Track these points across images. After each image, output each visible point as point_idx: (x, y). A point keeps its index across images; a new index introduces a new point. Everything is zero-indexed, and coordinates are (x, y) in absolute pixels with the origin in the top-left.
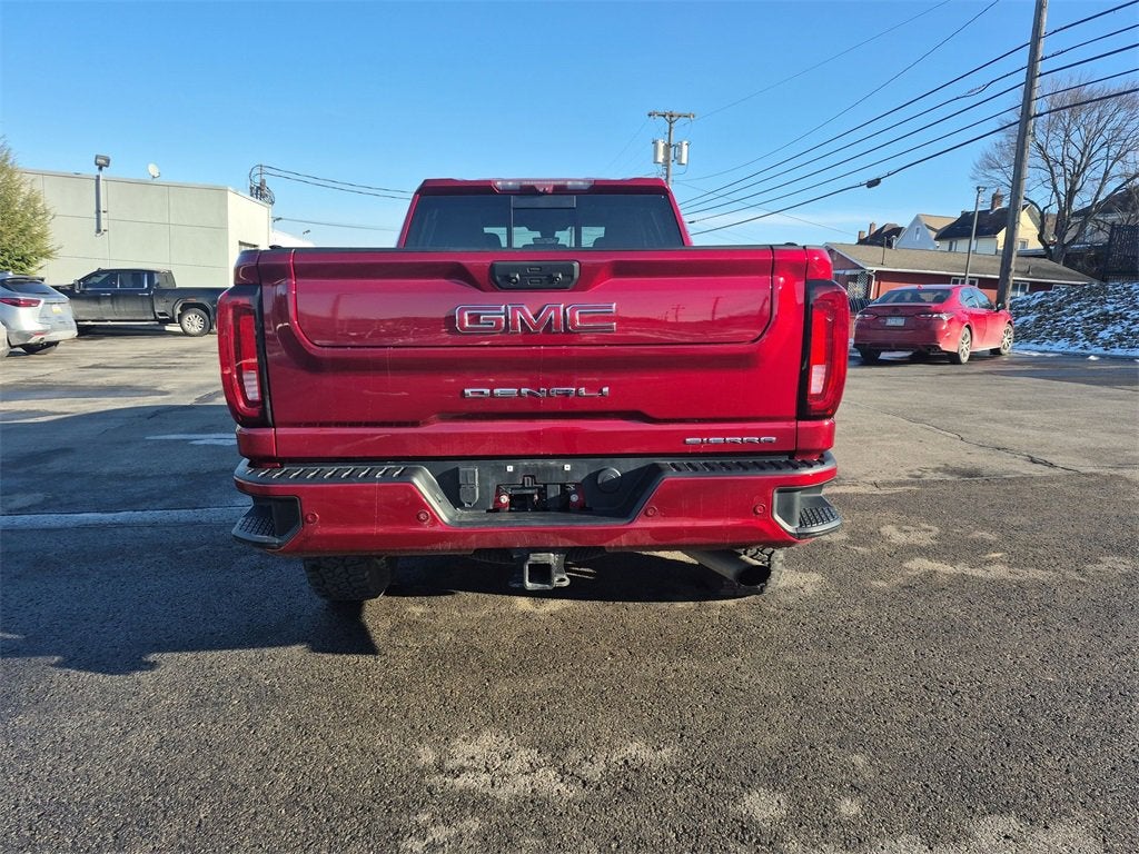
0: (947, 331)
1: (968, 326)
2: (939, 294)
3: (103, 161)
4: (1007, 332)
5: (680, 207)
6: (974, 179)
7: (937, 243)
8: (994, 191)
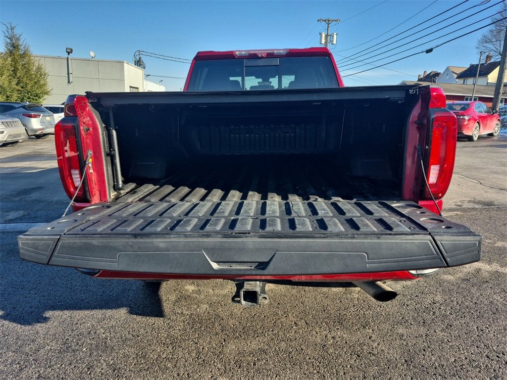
0: (467, 125)
1: (478, 122)
2: (463, 106)
3: (70, 51)
4: (497, 124)
5: (337, 63)
6: (477, 48)
7: (457, 80)
8: (487, 54)
